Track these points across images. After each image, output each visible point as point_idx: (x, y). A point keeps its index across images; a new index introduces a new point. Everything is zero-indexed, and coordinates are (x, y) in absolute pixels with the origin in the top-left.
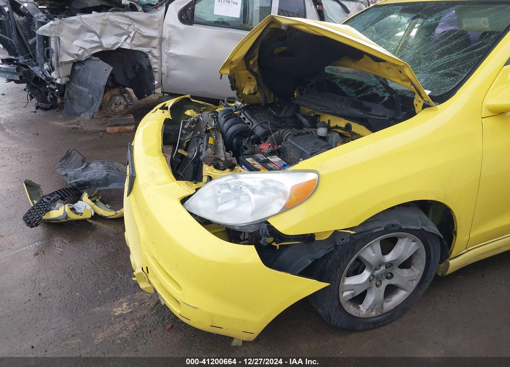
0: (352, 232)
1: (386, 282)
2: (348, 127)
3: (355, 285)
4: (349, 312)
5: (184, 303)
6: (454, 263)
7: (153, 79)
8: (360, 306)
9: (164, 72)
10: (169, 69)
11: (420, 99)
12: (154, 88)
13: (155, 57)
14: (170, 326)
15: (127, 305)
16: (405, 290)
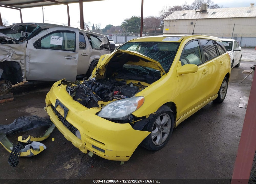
0: (155, 114)
1: (162, 132)
2: (139, 84)
3: (155, 133)
4: (154, 143)
5: (107, 150)
6: (177, 123)
7: (22, 75)
8: (156, 141)
9: (27, 71)
10: (30, 69)
11: (162, 72)
12: (23, 78)
13: (23, 64)
14: (93, 166)
15: (69, 165)
16: (167, 134)
